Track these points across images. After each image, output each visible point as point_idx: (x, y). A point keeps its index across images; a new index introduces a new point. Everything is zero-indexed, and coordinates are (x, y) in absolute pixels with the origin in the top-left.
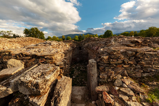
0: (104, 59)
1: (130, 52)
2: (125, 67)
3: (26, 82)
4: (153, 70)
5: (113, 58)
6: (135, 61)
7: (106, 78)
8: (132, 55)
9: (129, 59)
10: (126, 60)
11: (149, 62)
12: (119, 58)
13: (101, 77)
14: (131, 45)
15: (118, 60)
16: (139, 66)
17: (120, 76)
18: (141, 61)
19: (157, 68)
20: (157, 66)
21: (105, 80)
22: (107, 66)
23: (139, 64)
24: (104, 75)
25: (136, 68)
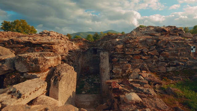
0: (118, 48)
1: (150, 40)
2: (145, 59)
3: (24, 57)
4: (181, 63)
5: (128, 48)
6: (158, 51)
7: (120, 73)
8: (152, 43)
9: (148, 49)
10: (145, 50)
11: (175, 52)
12: (136, 48)
13: (114, 72)
14: (156, 35)
15: (135, 50)
16: (162, 58)
17: (139, 70)
18: (164, 51)
19: (186, 61)
20: (185, 58)
21: (120, 75)
22: (121, 58)
23: (162, 55)
24: (118, 69)
25: (158, 61)
